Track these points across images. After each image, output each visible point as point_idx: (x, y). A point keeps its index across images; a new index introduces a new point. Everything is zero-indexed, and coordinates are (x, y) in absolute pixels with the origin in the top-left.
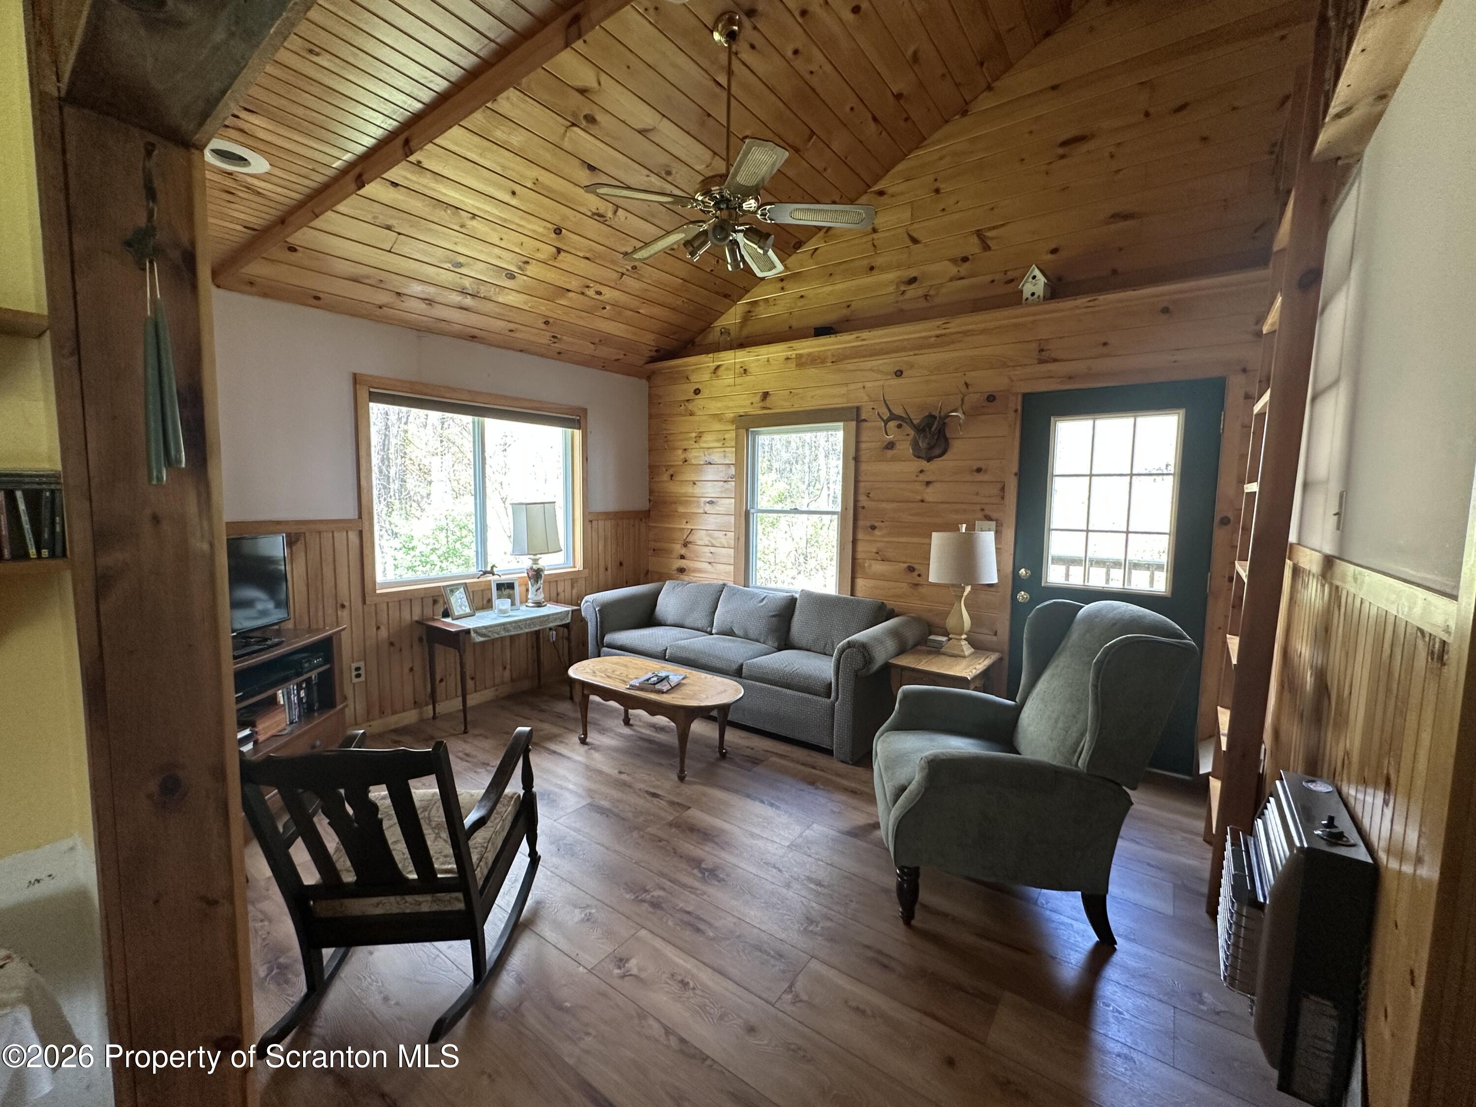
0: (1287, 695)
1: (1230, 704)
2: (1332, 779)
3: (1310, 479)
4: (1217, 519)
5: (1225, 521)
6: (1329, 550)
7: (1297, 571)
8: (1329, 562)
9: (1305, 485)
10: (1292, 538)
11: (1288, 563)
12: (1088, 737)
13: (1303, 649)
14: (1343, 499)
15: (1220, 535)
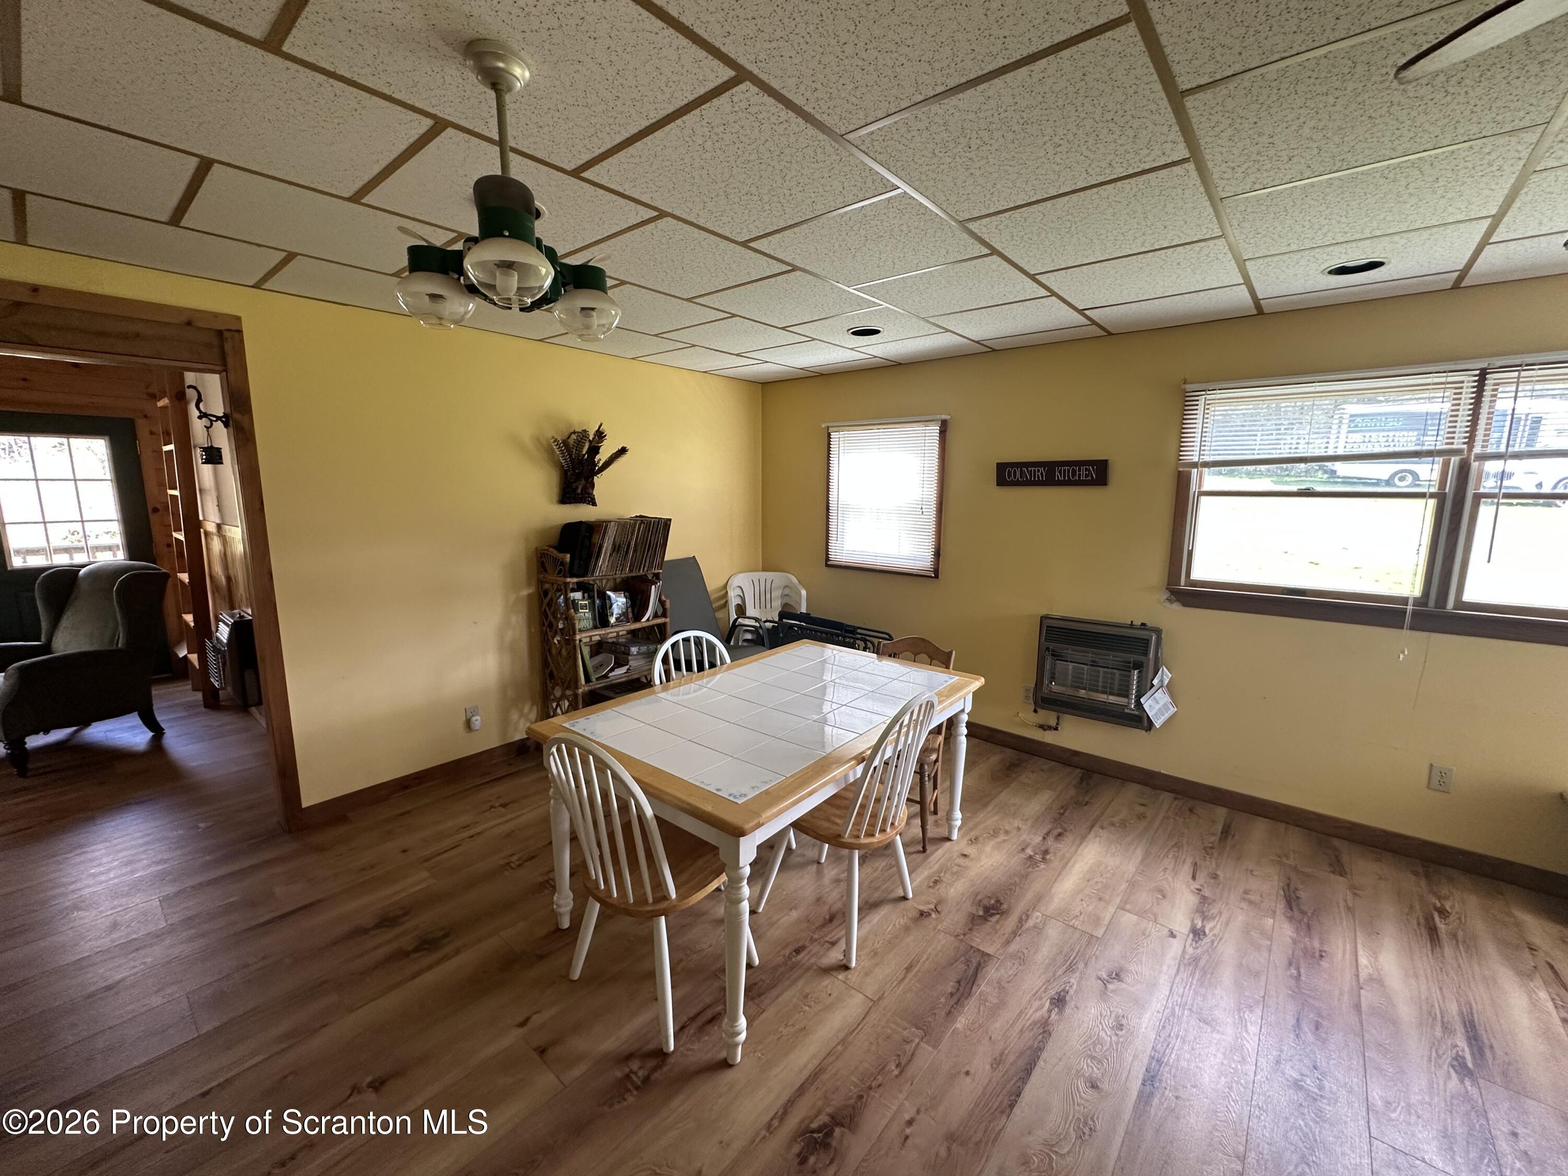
0: (216, 594)
1: (191, 609)
2: (240, 608)
3: (202, 487)
4: (150, 511)
5: (155, 510)
6: (218, 521)
7: (206, 533)
8: (219, 526)
9: (201, 490)
10: (201, 518)
11: (202, 530)
12: (120, 628)
13: (218, 569)
14: (219, 498)
15: (154, 519)
